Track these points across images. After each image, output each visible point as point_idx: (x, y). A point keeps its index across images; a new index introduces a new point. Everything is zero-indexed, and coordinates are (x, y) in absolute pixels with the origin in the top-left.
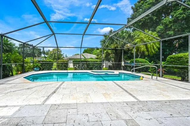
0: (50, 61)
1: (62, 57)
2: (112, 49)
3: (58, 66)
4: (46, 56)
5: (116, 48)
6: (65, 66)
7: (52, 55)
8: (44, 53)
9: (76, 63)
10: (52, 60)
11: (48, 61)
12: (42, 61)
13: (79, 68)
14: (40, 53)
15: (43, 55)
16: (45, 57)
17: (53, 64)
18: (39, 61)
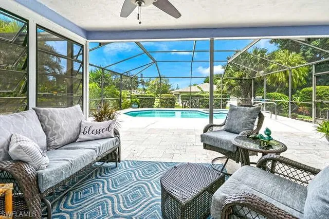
0: (151, 96)
1: (170, 89)
2: (236, 79)
3: (161, 103)
4: (146, 88)
5: (241, 77)
6: (170, 103)
7: (155, 85)
8: (143, 83)
9: (186, 99)
10: (153, 95)
11: (148, 96)
12: (141, 96)
13: (189, 105)
14: (137, 83)
15: (140, 87)
16: (145, 90)
17: (154, 99)
18: (138, 96)
